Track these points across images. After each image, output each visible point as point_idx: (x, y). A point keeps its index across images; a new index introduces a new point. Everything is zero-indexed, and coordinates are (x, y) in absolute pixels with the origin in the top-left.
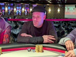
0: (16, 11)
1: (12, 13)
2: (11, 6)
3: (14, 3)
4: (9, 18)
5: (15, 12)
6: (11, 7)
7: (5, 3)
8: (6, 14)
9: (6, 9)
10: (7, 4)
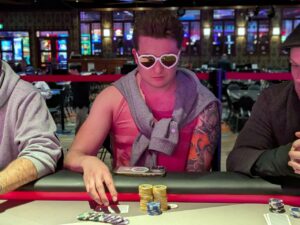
0: (280, 36)
1: (263, 48)
2: (259, 21)
3: (275, 7)
4: (250, 66)
5: (275, 43)
6: (258, 24)
7: (239, 7)
8: (239, 49)
9: (241, 31)
10: (246, 12)
